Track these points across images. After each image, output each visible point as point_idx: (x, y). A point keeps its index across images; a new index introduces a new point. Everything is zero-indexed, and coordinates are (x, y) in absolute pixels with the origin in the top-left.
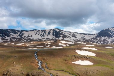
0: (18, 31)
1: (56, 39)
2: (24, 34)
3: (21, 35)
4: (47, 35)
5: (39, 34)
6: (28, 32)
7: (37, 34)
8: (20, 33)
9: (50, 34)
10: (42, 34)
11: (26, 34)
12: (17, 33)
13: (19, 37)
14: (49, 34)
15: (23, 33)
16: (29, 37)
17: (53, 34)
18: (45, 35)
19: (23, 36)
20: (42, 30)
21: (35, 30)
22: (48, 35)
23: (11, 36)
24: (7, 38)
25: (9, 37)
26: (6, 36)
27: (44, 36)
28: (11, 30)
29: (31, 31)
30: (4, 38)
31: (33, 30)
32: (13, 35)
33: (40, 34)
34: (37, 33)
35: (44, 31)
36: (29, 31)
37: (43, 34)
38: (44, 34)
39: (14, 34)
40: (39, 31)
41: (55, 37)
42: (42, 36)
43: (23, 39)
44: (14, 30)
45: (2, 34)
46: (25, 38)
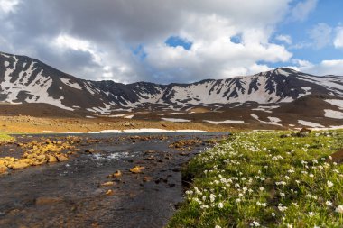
0: (160, 86)
1: (283, 101)
2: (176, 94)
3: (167, 96)
4: (246, 91)
5: (218, 92)
6: (188, 89)
7: (215, 91)
8: (167, 92)
9: (257, 89)
10: (229, 90)
11: (180, 94)
12: (159, 92)
13: (161, 102)
14: (253, 90)
15: (174, 92)
16: (190, 100)
17: (269, 88)
18: (239, 92)
19: (173, 100)
20: (227, 80)
21: (208, 81)
22: (250, 92)
23: (142, 101)
24: (130, 104)
25: (137, 103)
26: (128, 100)
27: (237, 96)
28: (144, 84)
29: (196, 84)
30: (122, 105)
31: (202, 82)
32: (147, 98)
33: (224, 89)
34: (212, 89)
35: (237, 81)
36: (190, 85)
37: (232, 90)
38: (237, 89)
39: (149, 95)
40: (219, 82)
41: (278, 95)
42: (230, 96)
43: (171, 107)
44: (150, 84)
45: (119, 96)
46: (179, 104)
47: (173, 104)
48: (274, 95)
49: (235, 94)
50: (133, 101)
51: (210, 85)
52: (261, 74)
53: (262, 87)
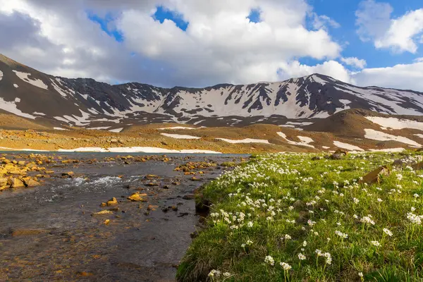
0: (160, 90)
1: (316, 116)
2: (181, 101)
3: (169, 103)
4: (273, 102)
5: (237, 102)
6: (197, 95)
7: (233, 100)
8: (169, 99)
9: (286, 100)
10: (251, 100)
11: (187, 102)
12: (158, 98)
13: (161, 111)
14: (281, 100)
15: (178, 98)
16: (200, 110)
17: (301, 99)
18: (264, 103)
19: (177, 110)
20: (249, 87)
21: (224, 86)
22: (277, 103)
23: (135, 108)
24: (117, 112)
25: (127, 112)
26: (114, 106)
27: (261, 107)
28: (137, 85)
29: (209, 89)
30: (106, 113)
31: (216, 87)
32: (141, 105)
33: (245, 98)
34: (229, 98)
35: (262, 88)
36: (200, 90)
37: (254, 100)
38: (261, 98)
39: (145, 102)
40: (239, 88)
41: (311, 108)
42: (252, 107)
43: (175, 119)
44: (146, 86)
45: (102, 100)
46: (185, 115)
47: (177, 115)
48: (306, 108)
49: (258, 105)
50: (122, 109)
51: (226, 92)
52: (291, 81)
53: (292, 98)
